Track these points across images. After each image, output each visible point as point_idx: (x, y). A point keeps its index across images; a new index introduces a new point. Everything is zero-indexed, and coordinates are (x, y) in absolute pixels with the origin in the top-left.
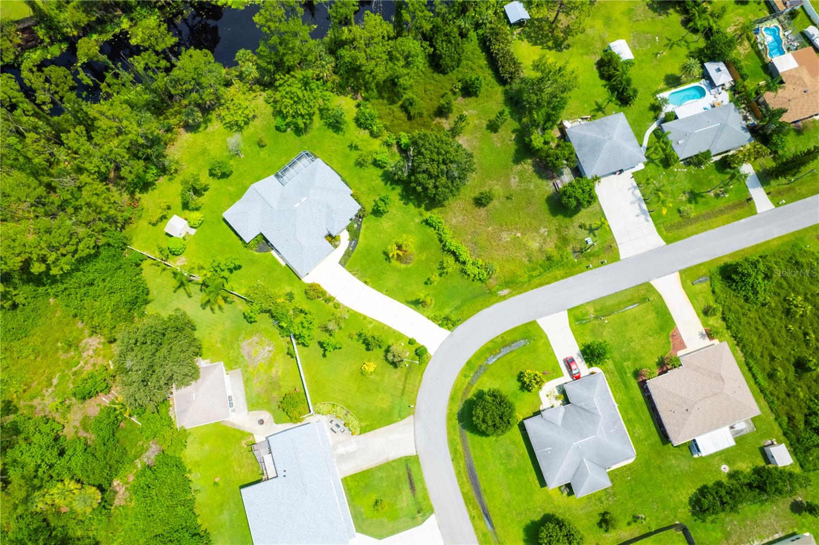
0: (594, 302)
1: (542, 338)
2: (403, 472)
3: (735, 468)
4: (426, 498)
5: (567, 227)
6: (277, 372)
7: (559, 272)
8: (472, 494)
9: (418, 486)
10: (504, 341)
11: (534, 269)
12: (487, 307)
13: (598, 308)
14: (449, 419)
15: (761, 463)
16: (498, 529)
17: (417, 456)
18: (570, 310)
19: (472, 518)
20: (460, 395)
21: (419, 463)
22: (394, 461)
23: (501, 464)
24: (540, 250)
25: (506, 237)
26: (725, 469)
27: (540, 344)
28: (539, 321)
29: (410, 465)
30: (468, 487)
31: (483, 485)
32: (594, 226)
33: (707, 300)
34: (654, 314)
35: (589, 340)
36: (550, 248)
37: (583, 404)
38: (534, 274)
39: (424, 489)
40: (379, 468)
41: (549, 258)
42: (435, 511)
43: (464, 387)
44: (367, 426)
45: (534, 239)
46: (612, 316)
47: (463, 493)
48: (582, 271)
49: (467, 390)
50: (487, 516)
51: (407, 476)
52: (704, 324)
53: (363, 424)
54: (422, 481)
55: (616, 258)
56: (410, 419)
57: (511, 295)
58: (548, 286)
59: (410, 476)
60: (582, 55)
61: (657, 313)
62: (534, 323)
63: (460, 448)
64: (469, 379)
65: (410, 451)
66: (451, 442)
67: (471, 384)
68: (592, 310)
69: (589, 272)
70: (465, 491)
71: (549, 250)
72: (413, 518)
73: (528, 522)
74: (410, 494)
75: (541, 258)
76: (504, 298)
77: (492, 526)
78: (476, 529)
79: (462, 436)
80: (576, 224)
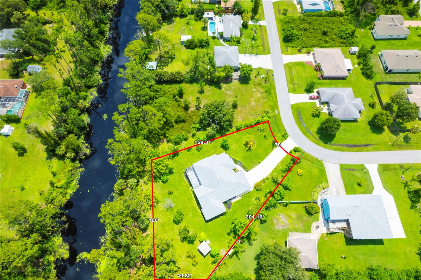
0: (287, 83)
1: (299, 105)
2: (347, 172)
3: (356, 63)
4: (358, 166)
5: (255, 82)
6: (294, 214)
7: (273, 91)
8: (357, 148)
9: (353, 168)
10: (297, 118)
11: (269, 98)
12: (281, 120)
13: (290, 83)
14: (326, 148)
15: (355, 56)
16: (372, 143)
17: (340, 164)
18: (289, 92)
19: (367, 151)
20: (316, 141)
21: (343, 164)
22: (341, 174)
23: (347, 133)
24: (262, 93)
25: (253, 103)
26: (356, 66)
27: (301, 106)
28: (292, 103)
29: (343, 168)
30: (355, 149)
31: (354, 143)
32: (257, 73)
33: (295, 50)
34: (297, 67)
35: (303, 90)
36: (262, 90)
37: (330, 97)
38: (271, 99)
39: (354, 165)
40: (344, 180)
41: (266, 92)
42: (363, 164)
43: (313, 138)
44: (325, 180)
45: (257, 94)
46: (295, 79)
47: (357, 151)
48: (274, 83)
49: (315, 138)
50: (366, 145)
51: (348, 171)
52: (304, 53)
53: (324, 182)
54: (351, 165)
55: (272, 71)
56: (324, 163)
57: (278, 110)
58: (277, 96)
59: (348, 170)
60: (180, 52)
61: (297, 65)
62: (292, 106)
63: (338, 147)
64: (311, 136)
65: (338, 167)
66: (336, 150)
67: (313, 136)
68: (291, 85)
69: (275, 81)
70: (356, 150)
71: (263, 91)
72: (366, 173)
73: (371, 131)
74: (356, 171)
75: (265, 95)
76: (279, 112)
77: (371, 145)
78: (372, 151)
79: (334, 145)
80: (254, 78)
